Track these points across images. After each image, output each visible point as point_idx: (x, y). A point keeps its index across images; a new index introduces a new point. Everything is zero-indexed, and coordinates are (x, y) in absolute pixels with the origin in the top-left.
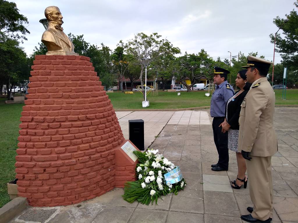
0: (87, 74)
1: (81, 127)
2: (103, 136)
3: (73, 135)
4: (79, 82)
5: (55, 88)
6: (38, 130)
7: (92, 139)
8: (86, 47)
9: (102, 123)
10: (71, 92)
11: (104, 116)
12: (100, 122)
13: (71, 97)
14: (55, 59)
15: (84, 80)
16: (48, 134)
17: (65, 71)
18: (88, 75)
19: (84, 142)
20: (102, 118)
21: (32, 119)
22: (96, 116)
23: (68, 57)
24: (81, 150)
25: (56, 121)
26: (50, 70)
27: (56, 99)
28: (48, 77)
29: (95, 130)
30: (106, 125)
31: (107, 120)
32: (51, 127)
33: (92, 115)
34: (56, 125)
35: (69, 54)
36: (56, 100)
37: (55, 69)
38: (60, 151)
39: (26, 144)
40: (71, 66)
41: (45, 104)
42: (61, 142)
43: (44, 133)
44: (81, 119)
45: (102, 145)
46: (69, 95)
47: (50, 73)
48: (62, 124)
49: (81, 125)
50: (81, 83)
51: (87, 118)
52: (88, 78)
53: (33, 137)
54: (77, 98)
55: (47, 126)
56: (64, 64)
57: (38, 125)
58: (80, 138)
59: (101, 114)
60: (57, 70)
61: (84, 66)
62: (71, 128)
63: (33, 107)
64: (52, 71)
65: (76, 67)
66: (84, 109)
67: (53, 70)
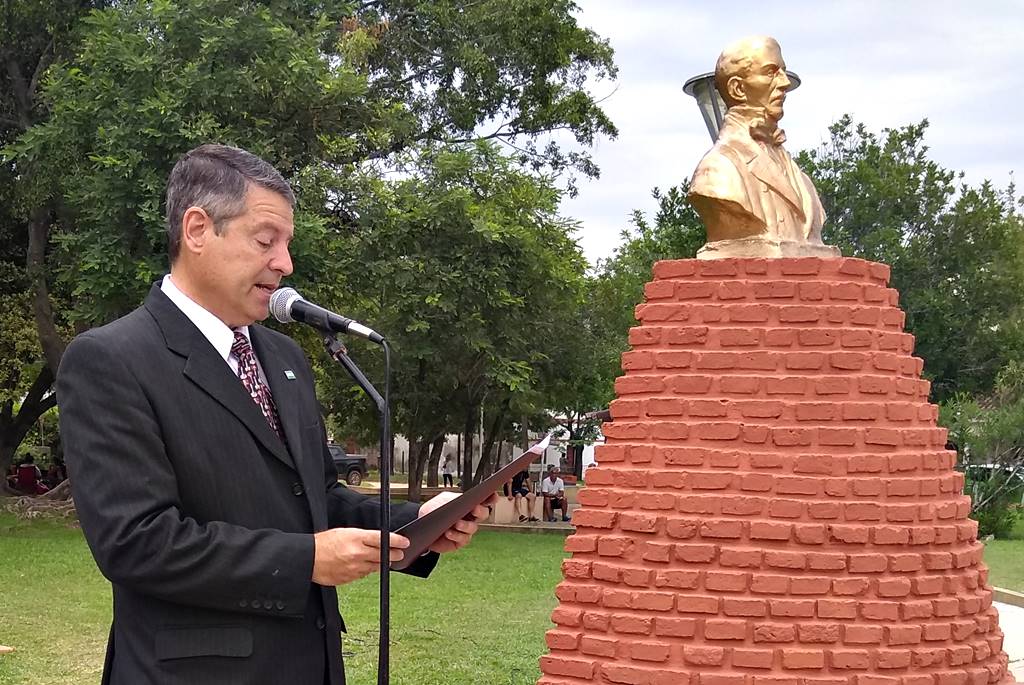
0: (859, 343)
1: (799, 570)
2: (890, 626)
3: (763, 600)
4: (820, 377)
5: (719, 399)
6: (630, 563)
7: (843, 630)
8: (936, 198)
9: (895, 569)
10: (777, 417)
11: (911, 537)
12: (889, 565)
13: (773, 442)
14: (733, 276)
15: (841, 369)
16: (664, 583)
17: (768, 329)
18: (867, 347)
19: (803, 635)
20: (899, 546)
21: (616, 520)
22: (872, 533)
23: (785, 266)
24: (786, 669)
25: (703, 534)
26: (705, 323)
27: (713, 443)
28: (696, 352)
29: (862, 594)
30: (914, 583)
31: (927, 559)
32: (682, 555)
33: (854, 527)
34: (701, 550)
35: (793, 254)
36: (712, 449)
37: (726, 319)
38: (704, 655)
39: (582, 615)
40: (795, 304)
41: (667, 465)
42: (709, 620)
43: (652, 575)
44: (803, 538)
45: (882, 664)
46: (771, 433)
47: (704, 335)
48: (724, 548)
49: (802, 565)
50: (826, 381)
51: (833, 538)
52: (862, 360)
53: (609, 591)
54: (799, 445)
55: (666, 551)
56: (767, 294)
57: (632, 542)
58: (787, 618)
59: (897, 528)
60: (733, 322)
61: (854, 307)
62: (756, 568)
63: (622, 474)
64: (712, 328)
65: (817, 309)
66: (822, 499)
67: (717, 322)
